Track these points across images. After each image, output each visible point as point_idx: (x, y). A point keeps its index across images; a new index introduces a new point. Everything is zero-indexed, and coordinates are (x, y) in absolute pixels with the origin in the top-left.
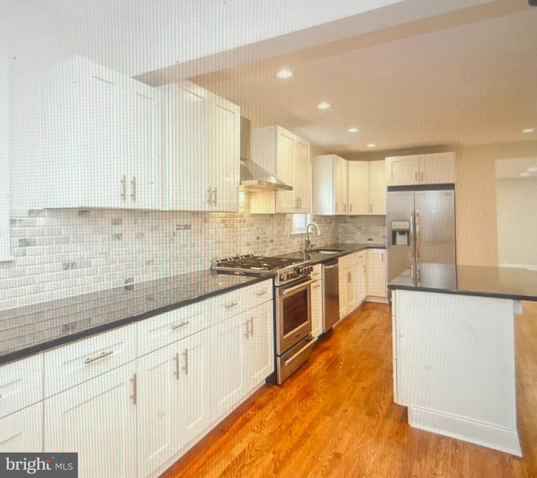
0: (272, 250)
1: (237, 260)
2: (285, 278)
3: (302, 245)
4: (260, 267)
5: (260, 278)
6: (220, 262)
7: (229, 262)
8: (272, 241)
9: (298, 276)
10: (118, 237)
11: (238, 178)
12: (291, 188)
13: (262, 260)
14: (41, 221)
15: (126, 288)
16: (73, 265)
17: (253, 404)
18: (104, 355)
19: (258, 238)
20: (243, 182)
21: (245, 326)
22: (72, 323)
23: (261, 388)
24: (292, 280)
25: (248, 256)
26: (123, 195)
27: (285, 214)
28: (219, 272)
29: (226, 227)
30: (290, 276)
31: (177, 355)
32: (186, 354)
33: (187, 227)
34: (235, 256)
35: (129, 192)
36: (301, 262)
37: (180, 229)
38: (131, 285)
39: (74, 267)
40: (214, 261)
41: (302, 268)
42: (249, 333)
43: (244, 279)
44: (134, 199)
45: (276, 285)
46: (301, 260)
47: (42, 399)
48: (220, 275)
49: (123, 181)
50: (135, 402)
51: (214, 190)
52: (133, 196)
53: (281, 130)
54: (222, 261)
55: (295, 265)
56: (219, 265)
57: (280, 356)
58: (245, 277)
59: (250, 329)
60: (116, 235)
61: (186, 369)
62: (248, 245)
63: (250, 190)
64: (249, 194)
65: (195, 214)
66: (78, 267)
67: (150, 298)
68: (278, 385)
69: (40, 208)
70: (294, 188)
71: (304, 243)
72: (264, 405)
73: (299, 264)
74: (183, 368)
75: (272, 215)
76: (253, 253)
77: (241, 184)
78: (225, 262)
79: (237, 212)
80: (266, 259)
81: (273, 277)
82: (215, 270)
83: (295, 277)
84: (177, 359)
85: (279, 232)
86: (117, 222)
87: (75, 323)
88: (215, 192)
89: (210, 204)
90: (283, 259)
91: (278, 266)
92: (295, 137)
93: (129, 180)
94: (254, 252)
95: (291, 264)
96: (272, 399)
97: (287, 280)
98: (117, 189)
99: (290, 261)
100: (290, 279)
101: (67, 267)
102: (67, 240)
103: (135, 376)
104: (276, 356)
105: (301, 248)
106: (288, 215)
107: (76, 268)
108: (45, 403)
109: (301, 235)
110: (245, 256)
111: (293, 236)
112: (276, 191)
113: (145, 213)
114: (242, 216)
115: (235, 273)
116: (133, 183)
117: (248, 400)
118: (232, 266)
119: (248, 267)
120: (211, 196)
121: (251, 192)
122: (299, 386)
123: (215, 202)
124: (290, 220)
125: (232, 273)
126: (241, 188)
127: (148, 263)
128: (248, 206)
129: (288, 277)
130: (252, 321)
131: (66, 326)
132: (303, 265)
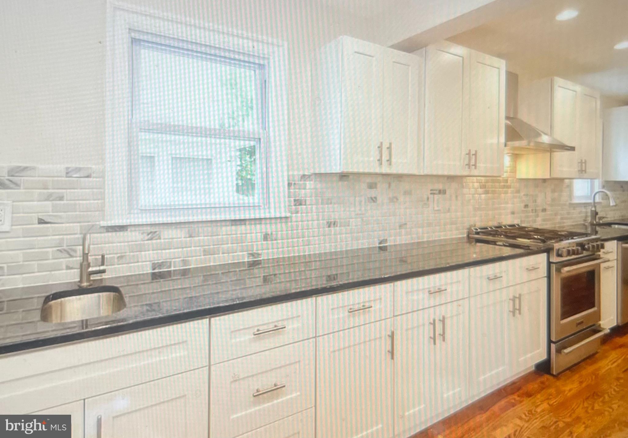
0: (544, 220)
1: (499, 230)
2: (565, 254)
3: (586, 217)
4: (529, 239)
5: (529, 252)
6: (479, 230)
7: (490, 231)
8: (544, 210)
9: (582, 253)
10: (374, 200)
11: (503, 140)
12: (573, 149)
13: (531, 231)
14: (309, 184)
15: (380, 248)
16: (334, 224)
17: (519, 389)
18: (364, 308)
19: (526, 206)
20: (509, 143)
21: (511, 302)
22: (334, 275)
23: (530, 374)
24: (574, 257)
25: (513, 226)
26: (380, 160)
27: (562, 180)
28: (478, 241)
29: (487, 192)
30: (571, 252)
31: (434, 321)
32: (443, 321)
33: (442, 192)
34: (496, 224)
35: (385, 158)
36: (587, 236)
37: (434, 194)
38: (384, 246)
39: (335, 226)
40: (472, 228)
41: (588, 244)
42: (516, 311)
43: (508, 251)
44: (390, 164)
45: (551, 260)
46: (586, 235)
47: (314, 335)
48: (478, 244)
49: (380, 147)
50: (393, 358)
51: (474, 153)
52: (389, 161)
53: (559, 81)
54: (480, 229)
55: (577, 240)
56: (478, 233)
57: (554, 343)
58: (509, 248)
59: (517, 307)
60: (372, 198)
61: (443, 335)
62: (513, 213)
63: (516, 152)
64: (516, 156)
65: (451, 178)
66: (338, 225)
67: (403, 261)
68: (553, 375)
69: (309, 174)
70: (576, 149)
71: (589, 214)
72: (533, 394)
73: (583, 239)
74: (440, 334)
75: (544, 180)
76: (519, 223)
77: (506, 145)
78: (485, 231)
79: (500, 176)
80: (537, 231)
81: (548, 251)
82: (473, 238)
83: (578, 254)
84: (434, 324)
85: (553, 200)
86: (372, 186)
87: (337, 275)
88: (475, 155)
89: (469, 168)
90: (560, 231)
91: (554, 239)
92: (578, 88)
93: (385, 146)
94: (521, 221)
95: (572, 239)
96: (543, 389)
97: (567, 256)
98: (374, 155)
99: (571, 235)
100: (571, 255)
101: (329, 225)
102: (329, 202)
103: (393, 333)
104: (550, 342)
105: (585, 220)
106: (567, 181)
107: (337, 226)
108: (317, 340)
109: (585, 205)
110: (510, 226)
111: (574, 206)
112: (551, 152)
113: (399, 177)
114: (506, 181)
115: (498, 243)
116: (389, 148)
117: (513, 383)
118: (494, 235)
119: (514, 238)
120: (470, 160)
121: (517, 154)
122: (581, 383)
123: (475, 165)
124: (570, 186)
125: (494, 243)
126: (506, 150)
127: (401, 226)
128: (514, 170)
129: (569, 253)
130: (520, 298)
131: (329, 276)
132: (589, 240)
